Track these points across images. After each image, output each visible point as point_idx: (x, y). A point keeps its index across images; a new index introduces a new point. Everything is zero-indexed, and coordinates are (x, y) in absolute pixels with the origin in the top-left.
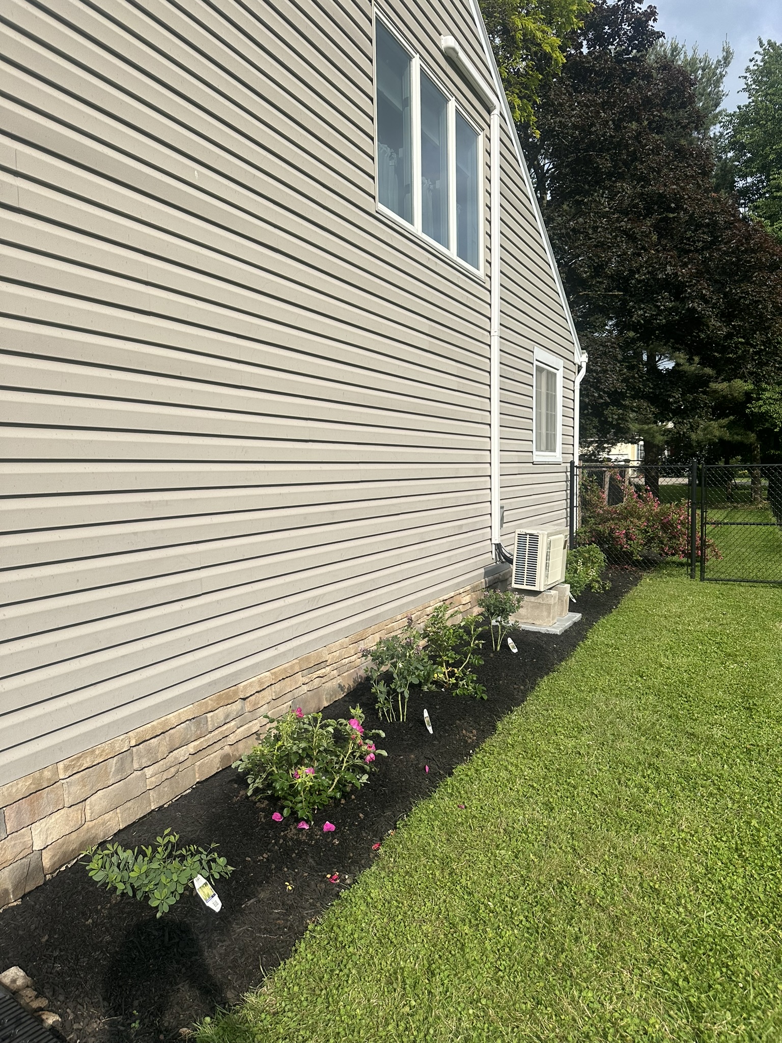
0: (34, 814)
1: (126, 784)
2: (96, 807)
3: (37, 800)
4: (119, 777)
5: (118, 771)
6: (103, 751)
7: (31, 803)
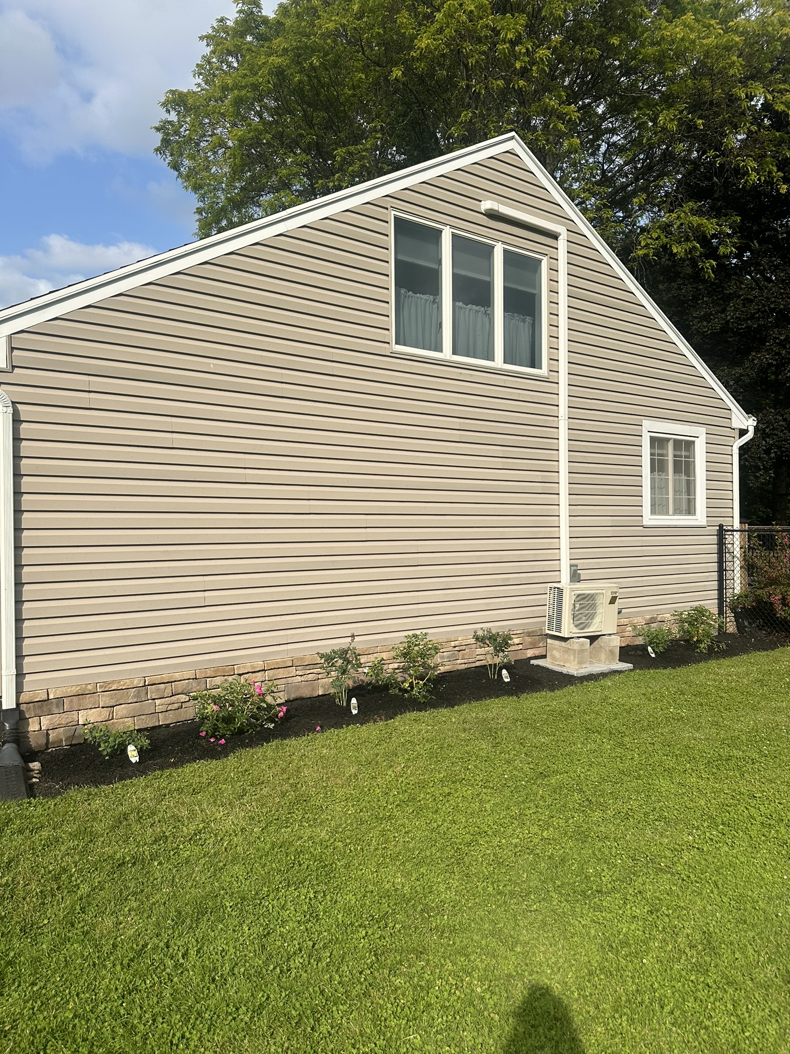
0: (80, 706)
1: (141, 706)
2: (119, 713)
3: (83, 699)
4: (135, 700)
5: (134, 696)
6: (126, 683)
7: (79, 700)
